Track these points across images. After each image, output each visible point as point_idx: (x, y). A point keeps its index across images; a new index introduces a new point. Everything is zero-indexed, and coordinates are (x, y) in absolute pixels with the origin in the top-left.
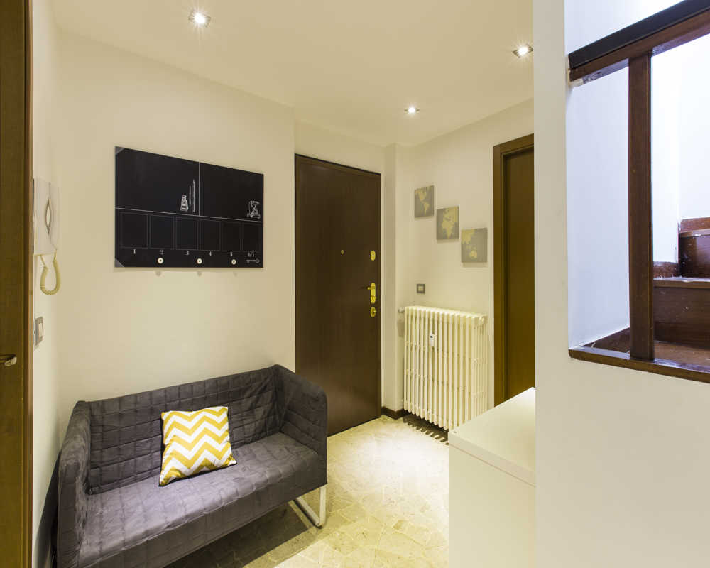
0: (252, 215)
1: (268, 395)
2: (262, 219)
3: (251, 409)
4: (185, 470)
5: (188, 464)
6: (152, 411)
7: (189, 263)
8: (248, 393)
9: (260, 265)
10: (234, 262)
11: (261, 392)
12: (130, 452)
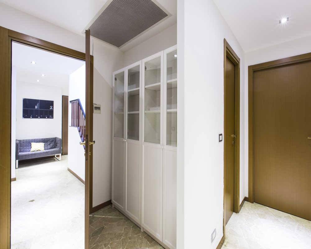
0: (51, 109)
1: (53, 142)
2: (53, 109)
3: (50, 144)
4: (35, 150)
5: (36, 149)
6: (29, 142)
7: (37, 117)
8: (49, 141)
9: (53, 118)
10: (46, 117)
11: (52, 142)
12: (25, 148)
